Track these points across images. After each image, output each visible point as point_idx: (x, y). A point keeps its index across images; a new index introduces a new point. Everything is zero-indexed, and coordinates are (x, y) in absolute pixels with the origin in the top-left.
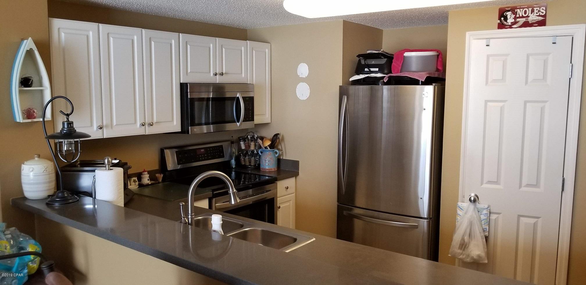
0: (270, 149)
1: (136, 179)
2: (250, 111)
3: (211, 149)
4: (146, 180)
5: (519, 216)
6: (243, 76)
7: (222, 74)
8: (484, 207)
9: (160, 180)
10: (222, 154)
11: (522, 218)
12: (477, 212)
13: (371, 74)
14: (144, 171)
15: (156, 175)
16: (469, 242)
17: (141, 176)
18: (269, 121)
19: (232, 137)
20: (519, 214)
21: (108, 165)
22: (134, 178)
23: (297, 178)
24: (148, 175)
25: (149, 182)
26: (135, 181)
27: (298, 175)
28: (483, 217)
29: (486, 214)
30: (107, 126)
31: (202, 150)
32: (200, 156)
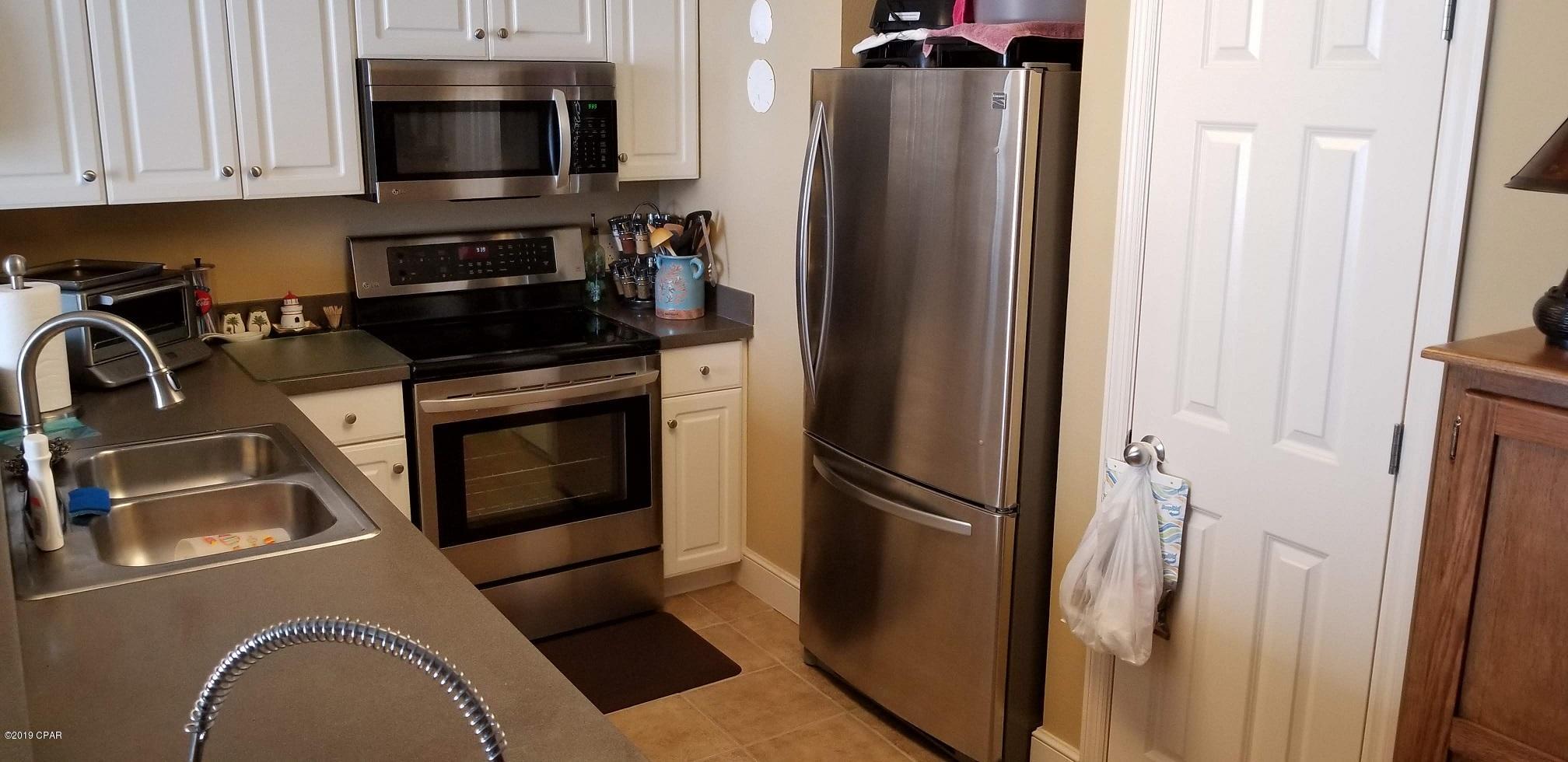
0: (678, 254)
1: (264, 315)
2: (603, 144)
3: (510, 247)
4: (293, 318)
5: (1270, 538)
6: (589, 38)
7: (504, 34)
8: (1171, 486)
9: (335, 323)
10: (546, 263)
11: (1277, 546)
12: (1149, 497)
13: (904, 33)
14: (290, 297)
15: (324, 308)
16: (1098, 589)
17: (282, 308)
18: (692, 174)
19: (593, 215)
20: (1269, 531)
21: (16, 276)
22: (258, 314)
23: (750, 343)
24: (301, 308)
25: (298, 327)
26: (259, 321)
27: (752, 336)
28: (1167, 518)
29: (1174, 508)
30: (115, 175)
31: (478, 249)
32: (471, 265)
